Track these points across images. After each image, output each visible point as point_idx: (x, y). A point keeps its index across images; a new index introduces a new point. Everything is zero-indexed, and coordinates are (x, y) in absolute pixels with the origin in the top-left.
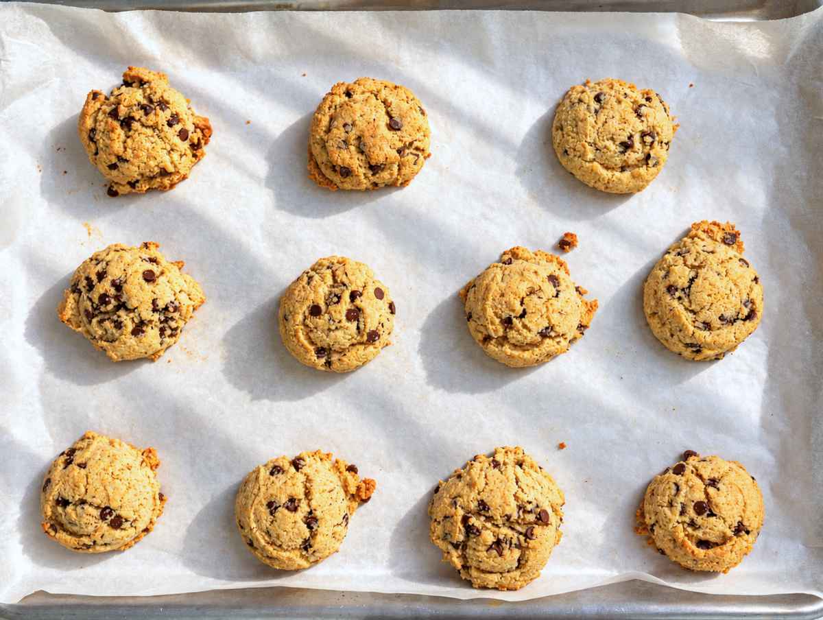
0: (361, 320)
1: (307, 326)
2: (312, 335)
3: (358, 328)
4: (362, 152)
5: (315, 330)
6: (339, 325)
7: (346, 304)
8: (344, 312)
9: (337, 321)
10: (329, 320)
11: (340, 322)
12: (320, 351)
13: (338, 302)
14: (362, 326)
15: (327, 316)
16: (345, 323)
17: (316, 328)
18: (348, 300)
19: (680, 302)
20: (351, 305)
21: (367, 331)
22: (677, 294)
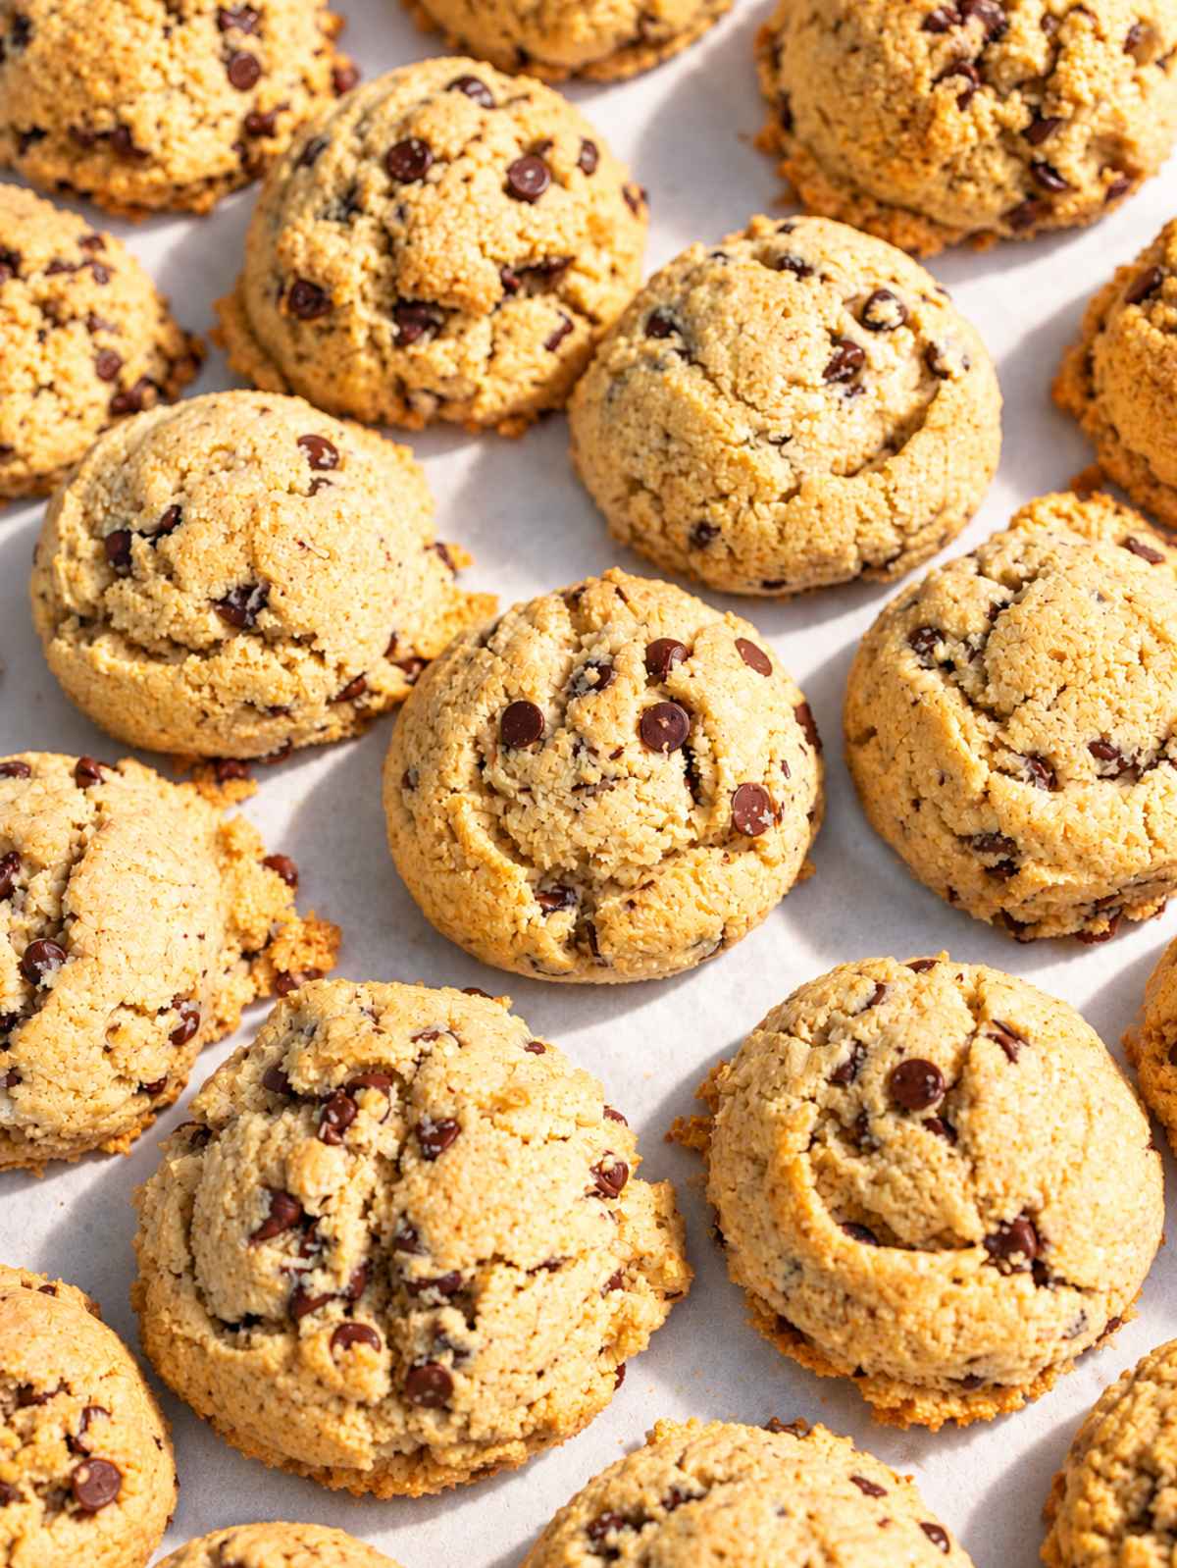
0: (701, 743)
1: (491, 790)
2: (512, 822)
3: (692, 778)
5: (523, 799)
6: (613, 768)
7: (633, 694)
8: (631, 717)
9: (605, 752)
10: (576, 751)
11: (617, 754)
12: (555, 892)
13: (600, 686)
14: (704, 770)
15: (566, 740)
16: (636, 756)
17: (526, 790)
18: (640, 672)
19: (953, 677)
20: (653, 691)
21: (729, 782)
22: (942, 651)
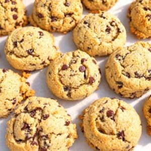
0: (87, 71)
1: (60, 75)
2: (62, 79)
3: (85, 76)
4: (50, 10)
7: (79, 64)
11: (76, 72)
12: (66, 88)
13: (75, 63)
14: (87, 74)
18: (80, 62)
20: (81, 64)
21: (89, 76)
